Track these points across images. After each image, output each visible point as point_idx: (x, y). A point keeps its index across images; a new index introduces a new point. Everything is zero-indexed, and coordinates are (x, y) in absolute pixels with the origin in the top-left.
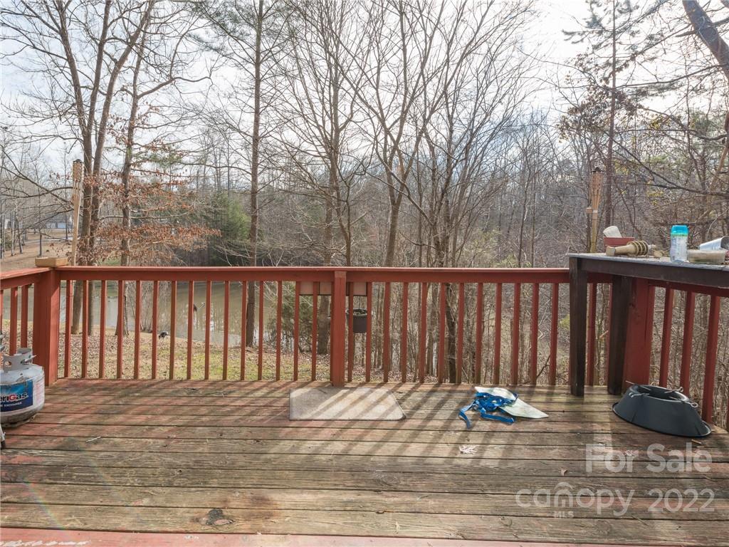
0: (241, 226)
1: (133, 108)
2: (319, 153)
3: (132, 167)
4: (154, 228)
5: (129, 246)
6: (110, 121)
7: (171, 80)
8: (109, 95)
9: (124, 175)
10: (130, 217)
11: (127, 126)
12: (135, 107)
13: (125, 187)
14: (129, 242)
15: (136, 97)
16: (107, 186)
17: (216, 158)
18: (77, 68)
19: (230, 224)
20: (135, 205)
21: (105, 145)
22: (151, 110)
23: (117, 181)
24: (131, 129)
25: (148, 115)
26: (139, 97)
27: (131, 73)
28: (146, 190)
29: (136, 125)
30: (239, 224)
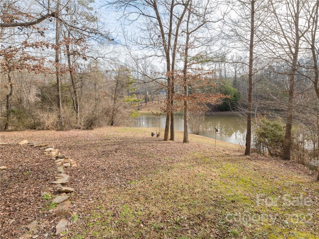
0: (231, 92)
1: (187, 39)
2: (286, 52)
3: (188, 67)
4: (198, 95)
5: (187, 104)
6: (177, 46)
7: (204, 22)
8: (177, 35)
9: (184, 71)
10: (187, 90)
11: (185, 48)
12: (188, 38)
13: (185, 76)
14: (187, 101)
15: (188, 34)
16: (177, 76)
17: (219, 65)
18: (163, 25)
19: (226, 91)
20: (190, 85)
21: (176, 58)
22: (195, 40)
23: (181, 74)
24: (186, 49)
25: (194, 42)
26: (189, 34)
27: (186, 23)
28: (194, 78)
29: (189, 47)
30: (230, 91)
